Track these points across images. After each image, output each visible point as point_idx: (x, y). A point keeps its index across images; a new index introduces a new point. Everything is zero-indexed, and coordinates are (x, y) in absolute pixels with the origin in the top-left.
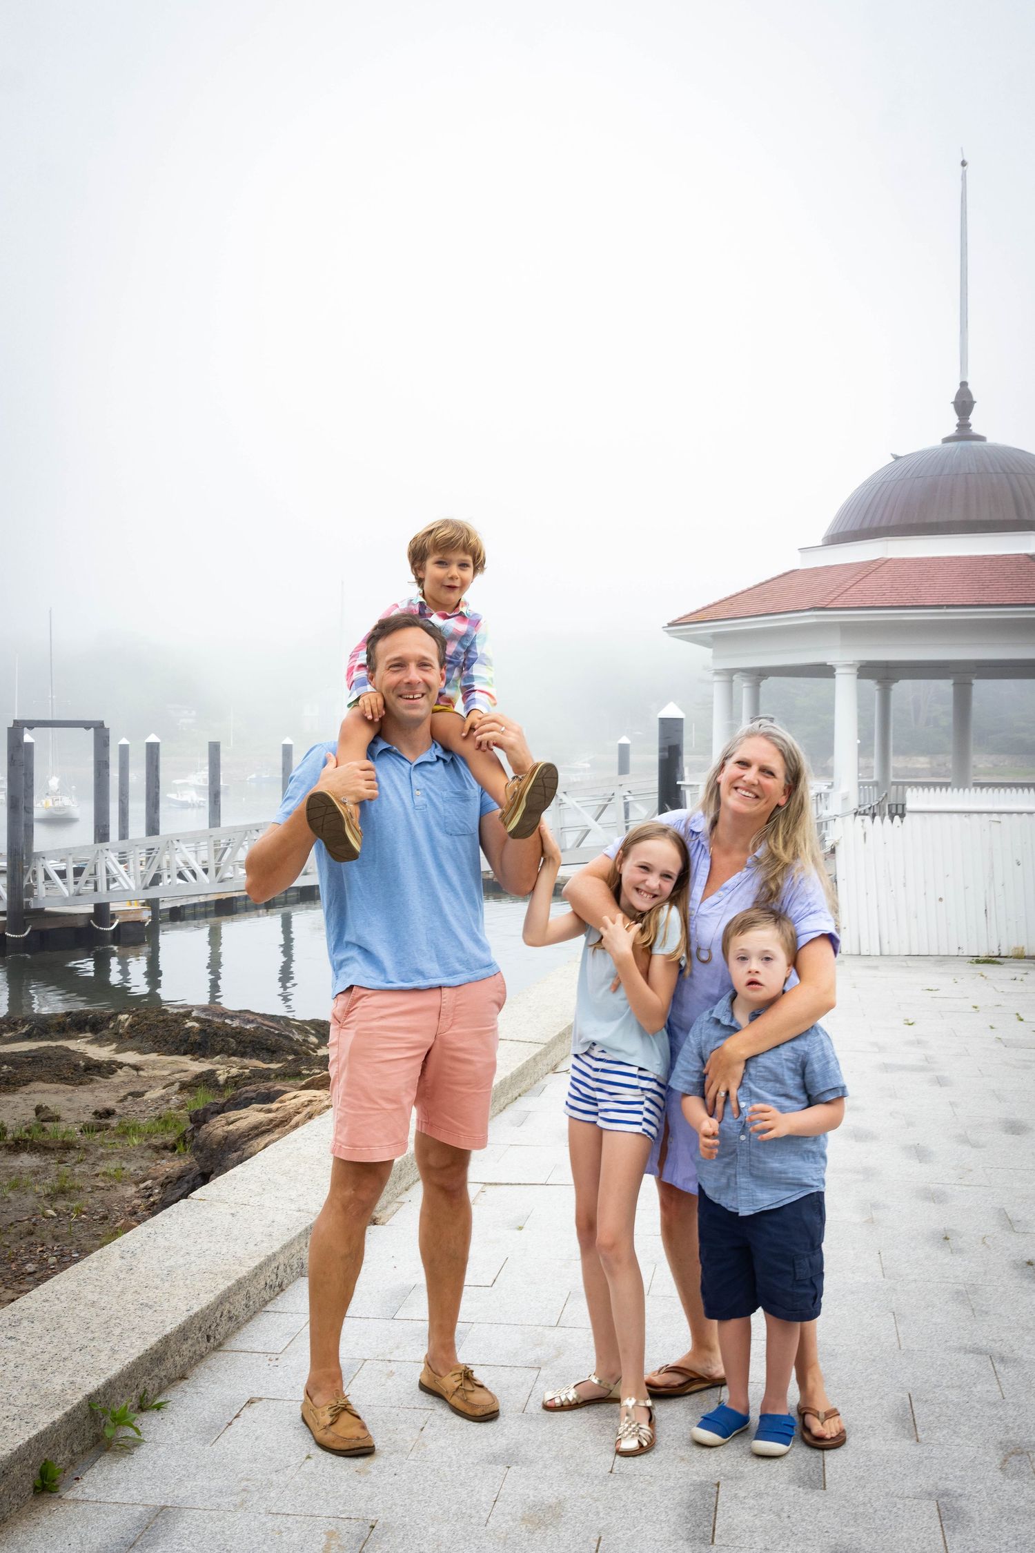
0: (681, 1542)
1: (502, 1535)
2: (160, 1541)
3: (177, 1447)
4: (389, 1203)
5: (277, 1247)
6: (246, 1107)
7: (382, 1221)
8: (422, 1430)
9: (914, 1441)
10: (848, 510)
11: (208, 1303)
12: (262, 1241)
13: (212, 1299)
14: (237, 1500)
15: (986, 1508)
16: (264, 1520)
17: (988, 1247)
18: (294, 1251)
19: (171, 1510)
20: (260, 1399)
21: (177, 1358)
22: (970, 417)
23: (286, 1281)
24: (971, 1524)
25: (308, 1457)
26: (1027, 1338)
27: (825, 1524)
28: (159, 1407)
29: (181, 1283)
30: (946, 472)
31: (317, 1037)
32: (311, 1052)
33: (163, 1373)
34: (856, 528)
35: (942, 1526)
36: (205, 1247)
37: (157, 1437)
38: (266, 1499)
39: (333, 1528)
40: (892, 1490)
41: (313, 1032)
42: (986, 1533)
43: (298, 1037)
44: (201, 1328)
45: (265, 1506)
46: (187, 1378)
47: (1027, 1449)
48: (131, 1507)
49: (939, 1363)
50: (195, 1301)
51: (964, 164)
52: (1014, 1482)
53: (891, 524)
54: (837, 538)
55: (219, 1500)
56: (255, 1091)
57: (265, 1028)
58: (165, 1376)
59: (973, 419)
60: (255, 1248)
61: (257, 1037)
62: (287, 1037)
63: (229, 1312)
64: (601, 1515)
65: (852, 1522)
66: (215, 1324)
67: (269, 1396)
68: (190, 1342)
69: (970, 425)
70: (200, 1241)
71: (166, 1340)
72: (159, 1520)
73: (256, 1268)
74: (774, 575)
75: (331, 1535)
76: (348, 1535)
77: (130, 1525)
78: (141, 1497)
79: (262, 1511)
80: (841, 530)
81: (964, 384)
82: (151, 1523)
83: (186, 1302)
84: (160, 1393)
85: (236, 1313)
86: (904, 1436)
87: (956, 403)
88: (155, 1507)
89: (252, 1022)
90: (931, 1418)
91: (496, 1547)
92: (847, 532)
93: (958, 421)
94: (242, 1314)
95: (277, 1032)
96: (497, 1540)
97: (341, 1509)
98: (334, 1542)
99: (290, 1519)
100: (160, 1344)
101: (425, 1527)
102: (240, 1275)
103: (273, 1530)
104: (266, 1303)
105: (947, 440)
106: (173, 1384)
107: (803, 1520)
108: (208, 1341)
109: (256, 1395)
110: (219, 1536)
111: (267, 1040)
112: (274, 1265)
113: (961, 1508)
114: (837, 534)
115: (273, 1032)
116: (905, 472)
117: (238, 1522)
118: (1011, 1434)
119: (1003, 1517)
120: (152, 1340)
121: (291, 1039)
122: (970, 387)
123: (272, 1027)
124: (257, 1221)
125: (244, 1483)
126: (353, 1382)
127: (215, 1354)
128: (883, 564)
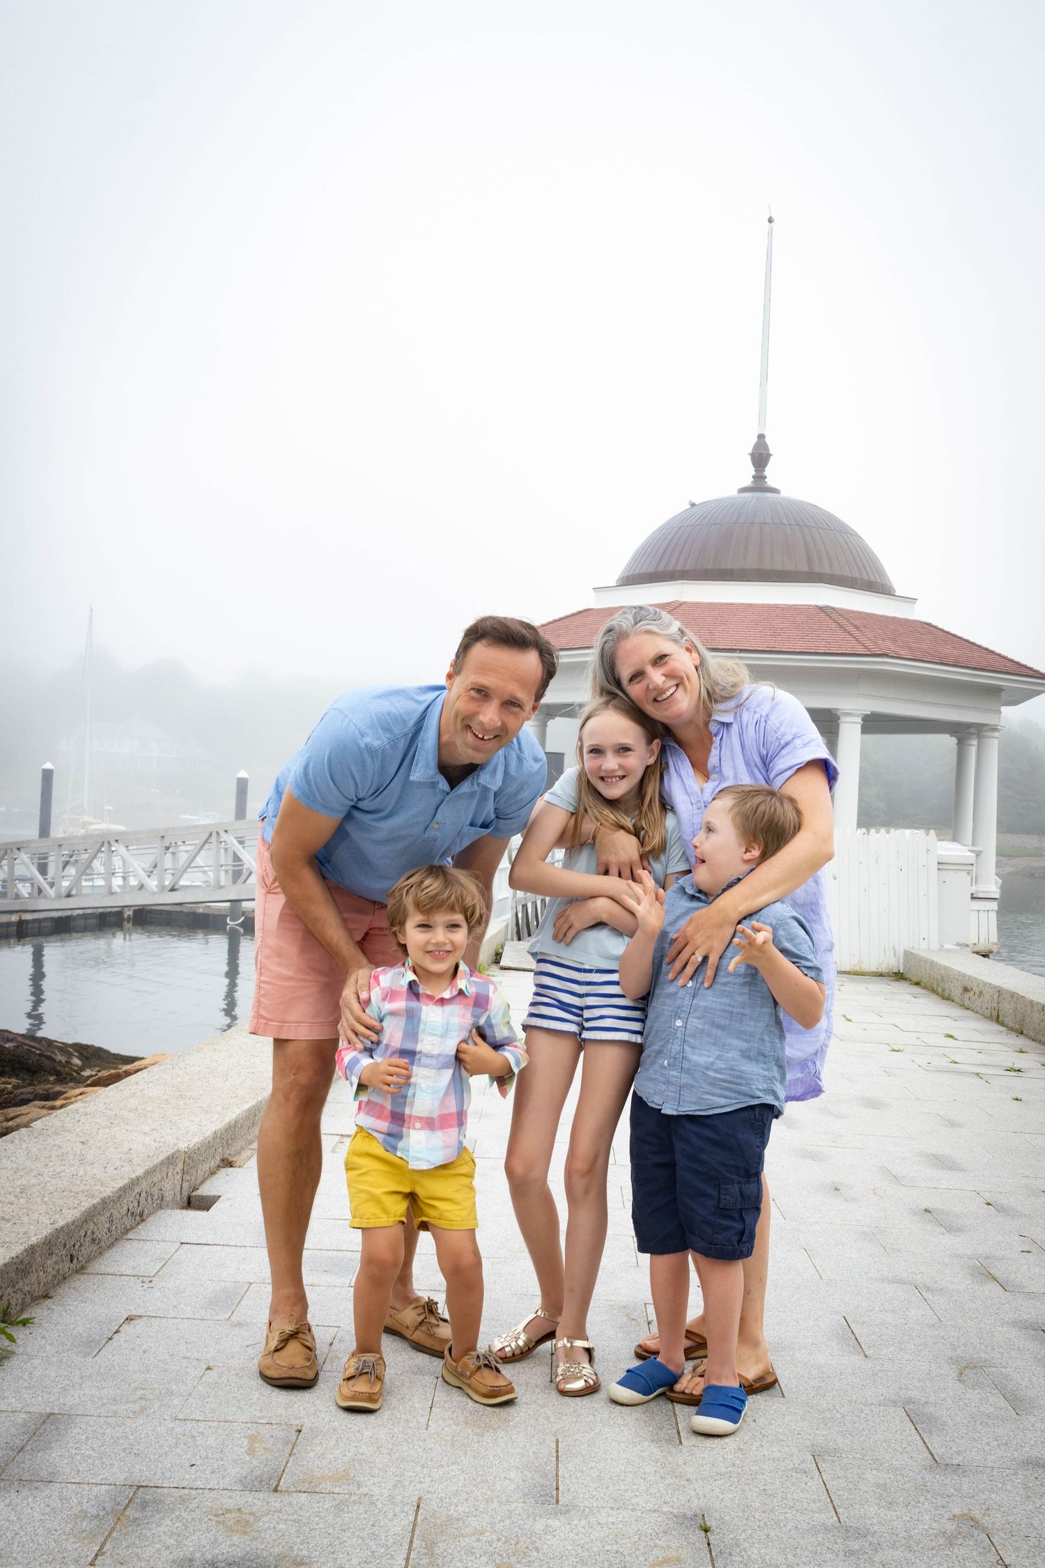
0: (647, 1443)
1: (448, 1438)
2: (53, 1445)
3: (54, 1359)
4: (243, 1149)
5: (140, 1172)
6: (26, 1104)
7: (238, 1164)
8: (331, 1345)
9: (862, 1356)
10: (644, 552)
11: (74, 1218)
12: (122, 1166)
13: (78, 1215)
14: (137, 1407)
15: (956, 1414)
16: (171, 1425)
17: (881, 1197)
18: (156, 1179)
19: (60, 1417)
20: (140, 1317)
21: (41, 1274)
22: (766, 469)
23: (146, 1212)
24: (946, 1428)
25: (209, 1368)
26: (947, 1271)
27: (794, 1427)
28: (25, 1323)
29: (39, 1200)
30: (742, 520)
31: (80, 1059)
32: (74, 1074)
33: (27, 1289)
34: (651, 570)
35: (916, 1429)
36: (58, 1170)
37: (29, 1350)
38: (169, 1407)
39: (253, 1432)
40: (855, 1398)
41: (76, 1054)
42: (964, 1435)
43: (60, 1058)
44: (65, 1244)
45: (169, 1413)
46: (52, 1297)
47: (979, 1364)
48: (11, 1414)
49: (865, 1291)
50: (58, 1216)
51: (770, 220)
52: (977, 1391)
53: (686, 568)
54: (631, 579)
55: (114, 1408)
56: (32, 1093)
57: (25, 1047)
58: (29, 1292)
59: (768, 471)
60: (115, 1172)
61: (18, 1056)
62: (49, 1058)
63: (93, 1233)
64: (552, 1419)
65: (822, 1426)
66: (79, 1244)
67: (148, 1314)
68: (54, 1258)
69: (765, 477)
70: (51, 1164)
71: (32, 1250)
72: (47, 1426)
73: (120, 1189)
74: (569, 613)
75: (252, 1439)
76: (273, 1439)
77: (13, 1431)
78: (22, 1406)
79: (168, 1418)
80: (636, 572)
81: (761, 437)
82: (38, 1429)
83: (48, 1217)
84: (22, 1310)
85: (99, 1236)
86: (851, 1352)
87: (753, 455)
88: (41, 1414)
89: (12, 1040)
90: (873, 1337)
91: (443, 1448)
92: (642, 574)
93: (754, 473)
94: (105, 1238)
95: (38, 1052)
96: (444, 1442)
97: (258, 1415)
98: (257, 1445)
99: (202, 1425)
100: (25, 1254)
101: (359, 1431)
102: (105, 1195)
103: (184, 1435)
104: (127, 1231)
105: (743, 490)
106: (37, 1302)
107: (770, 1424)
108: (71, 1261)
109: (134, 1313)
110: (122, 1441)
111: (28, 1059)
112: (137, 1190)
113: (931, 1413)
114: (633, 575)
115: (34, 1053)
116: (701, 518)
117: (141, 1428)
118: (959, 1351)
119: (976, 1421)
120: (18, 1249)
121: (54, 1060)
122: (767, 440)
123: (33, 1047)
124: (111, 1149)
125: (140, 1393)
126: (242, 1302)
127: (77, 1276)
128: (678, 607)
